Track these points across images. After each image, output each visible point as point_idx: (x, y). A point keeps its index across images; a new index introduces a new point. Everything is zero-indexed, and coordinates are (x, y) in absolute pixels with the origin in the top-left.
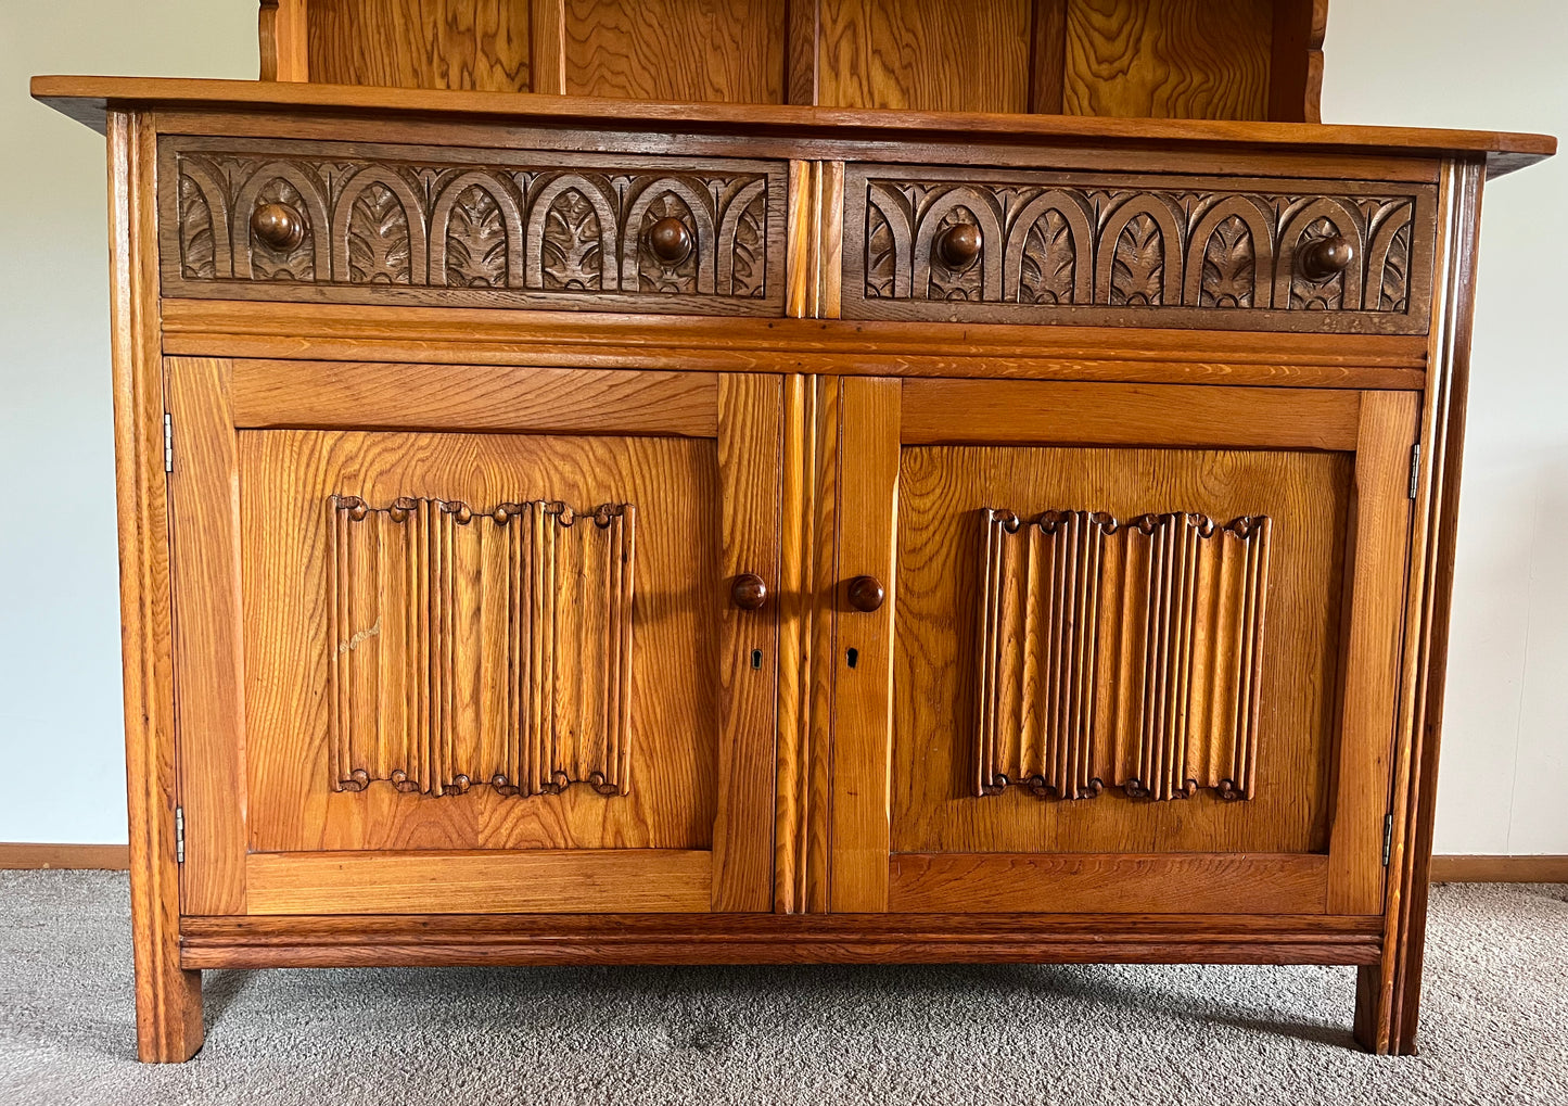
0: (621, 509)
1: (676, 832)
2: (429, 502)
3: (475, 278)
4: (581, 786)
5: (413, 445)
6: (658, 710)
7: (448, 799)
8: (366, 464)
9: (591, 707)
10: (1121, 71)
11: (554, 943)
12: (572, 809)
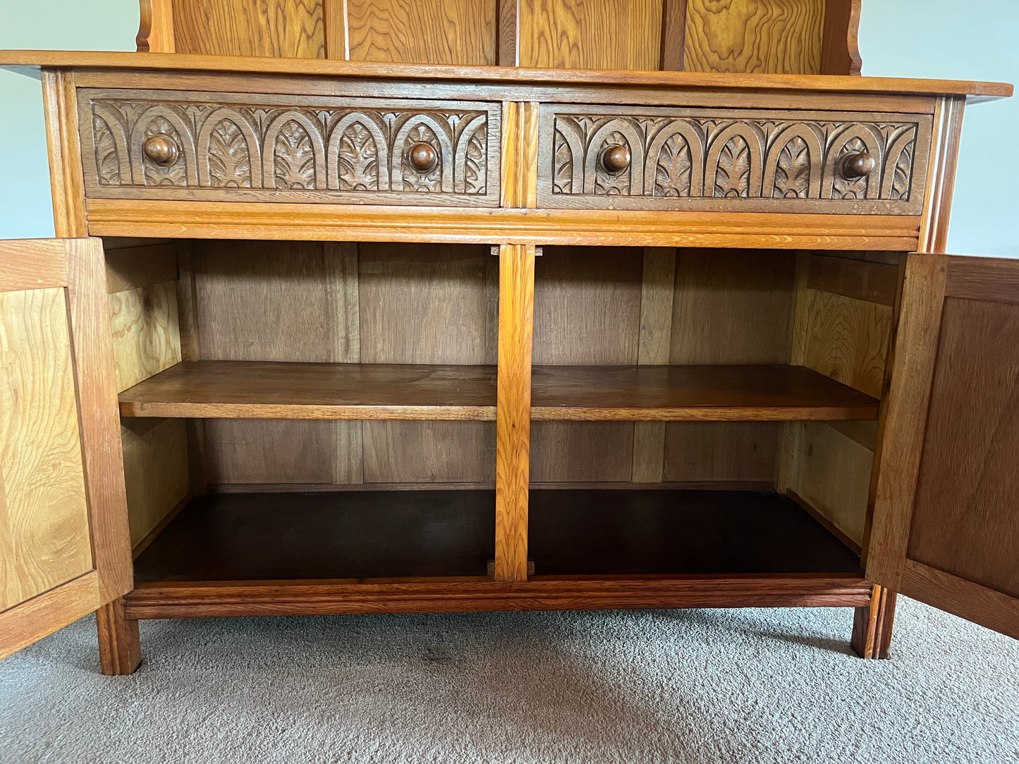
3: (294, 183)
10: (725, 7)
11: (357, 601)
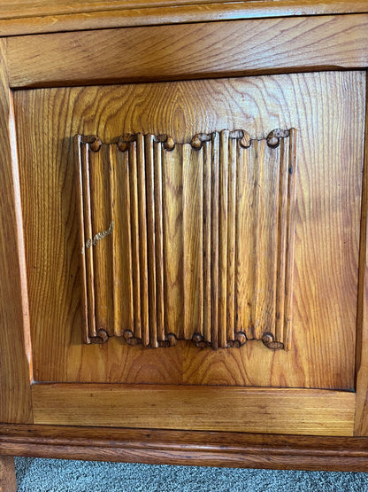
0: (289, 132)
1: (325, 377)
2: (145, 136)
4: (255, 342)
5: (132, 93)
6: (313, 288)
7: (162, 349)
8: (100, 110)
9: (263, 285)
11: (237, 452)
12: (249, 358)
